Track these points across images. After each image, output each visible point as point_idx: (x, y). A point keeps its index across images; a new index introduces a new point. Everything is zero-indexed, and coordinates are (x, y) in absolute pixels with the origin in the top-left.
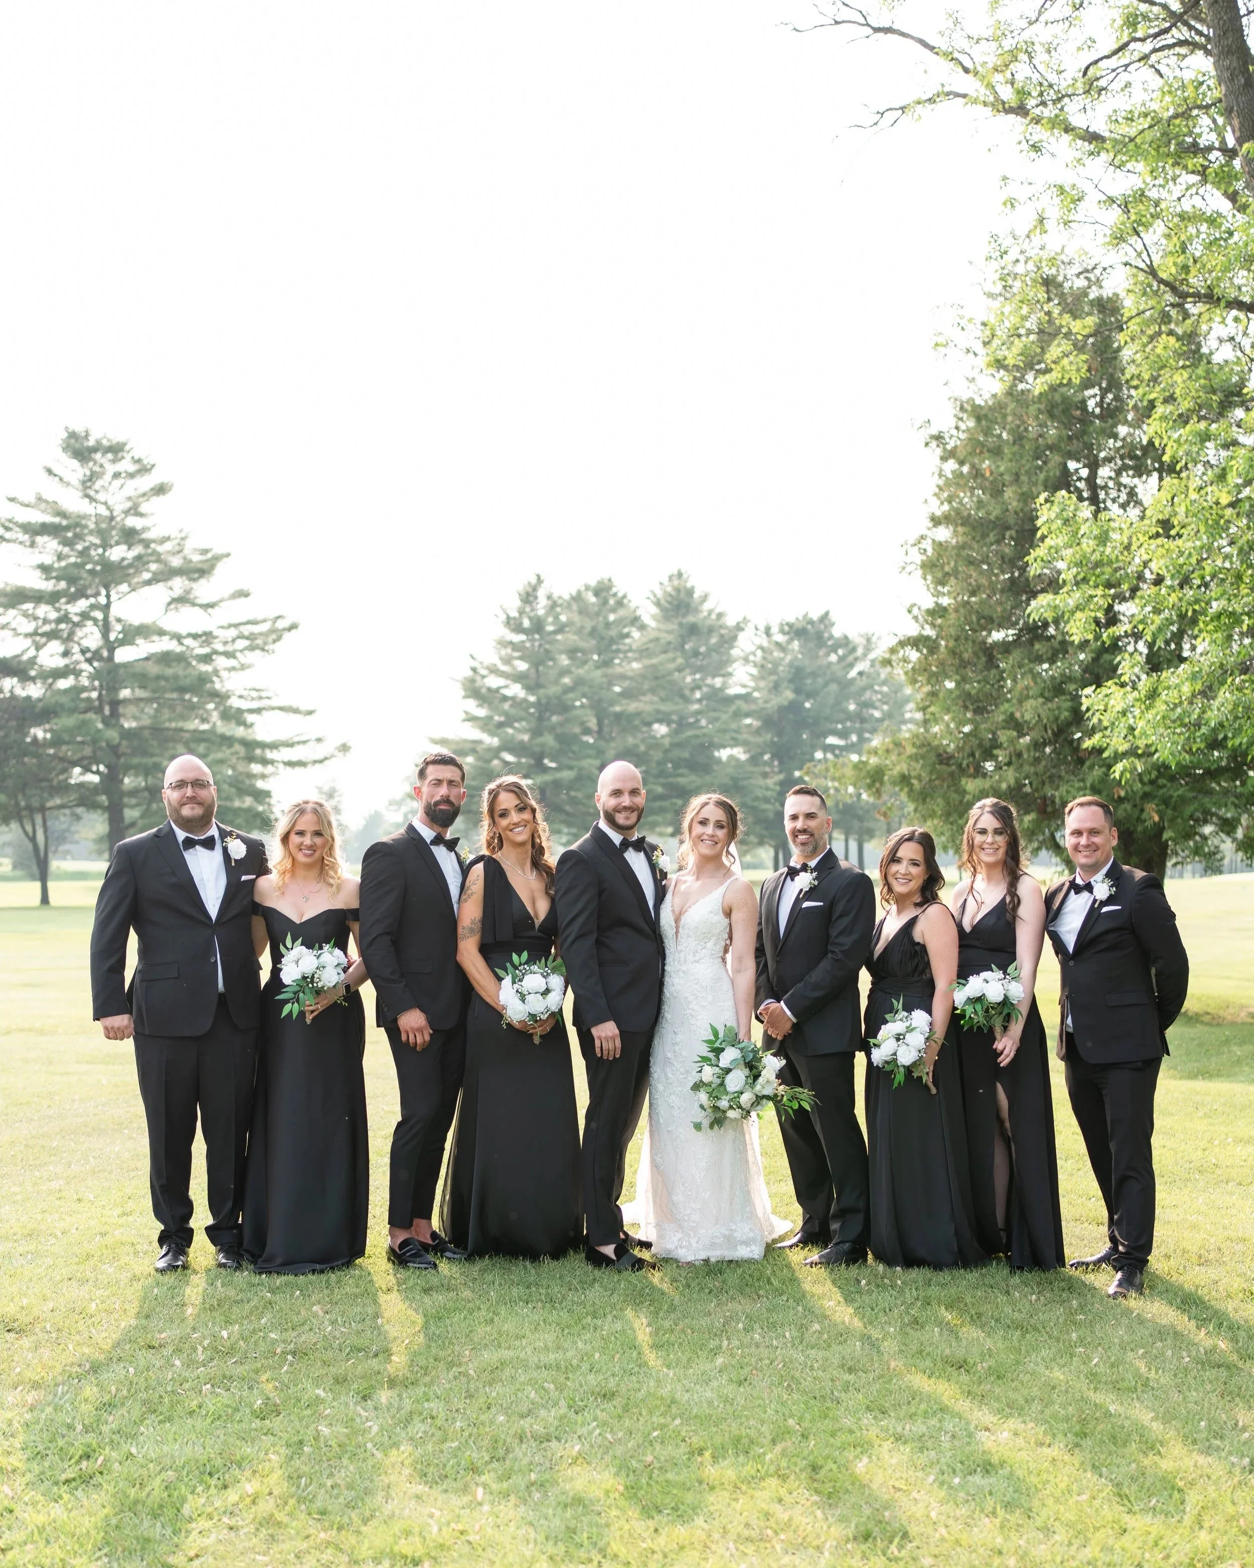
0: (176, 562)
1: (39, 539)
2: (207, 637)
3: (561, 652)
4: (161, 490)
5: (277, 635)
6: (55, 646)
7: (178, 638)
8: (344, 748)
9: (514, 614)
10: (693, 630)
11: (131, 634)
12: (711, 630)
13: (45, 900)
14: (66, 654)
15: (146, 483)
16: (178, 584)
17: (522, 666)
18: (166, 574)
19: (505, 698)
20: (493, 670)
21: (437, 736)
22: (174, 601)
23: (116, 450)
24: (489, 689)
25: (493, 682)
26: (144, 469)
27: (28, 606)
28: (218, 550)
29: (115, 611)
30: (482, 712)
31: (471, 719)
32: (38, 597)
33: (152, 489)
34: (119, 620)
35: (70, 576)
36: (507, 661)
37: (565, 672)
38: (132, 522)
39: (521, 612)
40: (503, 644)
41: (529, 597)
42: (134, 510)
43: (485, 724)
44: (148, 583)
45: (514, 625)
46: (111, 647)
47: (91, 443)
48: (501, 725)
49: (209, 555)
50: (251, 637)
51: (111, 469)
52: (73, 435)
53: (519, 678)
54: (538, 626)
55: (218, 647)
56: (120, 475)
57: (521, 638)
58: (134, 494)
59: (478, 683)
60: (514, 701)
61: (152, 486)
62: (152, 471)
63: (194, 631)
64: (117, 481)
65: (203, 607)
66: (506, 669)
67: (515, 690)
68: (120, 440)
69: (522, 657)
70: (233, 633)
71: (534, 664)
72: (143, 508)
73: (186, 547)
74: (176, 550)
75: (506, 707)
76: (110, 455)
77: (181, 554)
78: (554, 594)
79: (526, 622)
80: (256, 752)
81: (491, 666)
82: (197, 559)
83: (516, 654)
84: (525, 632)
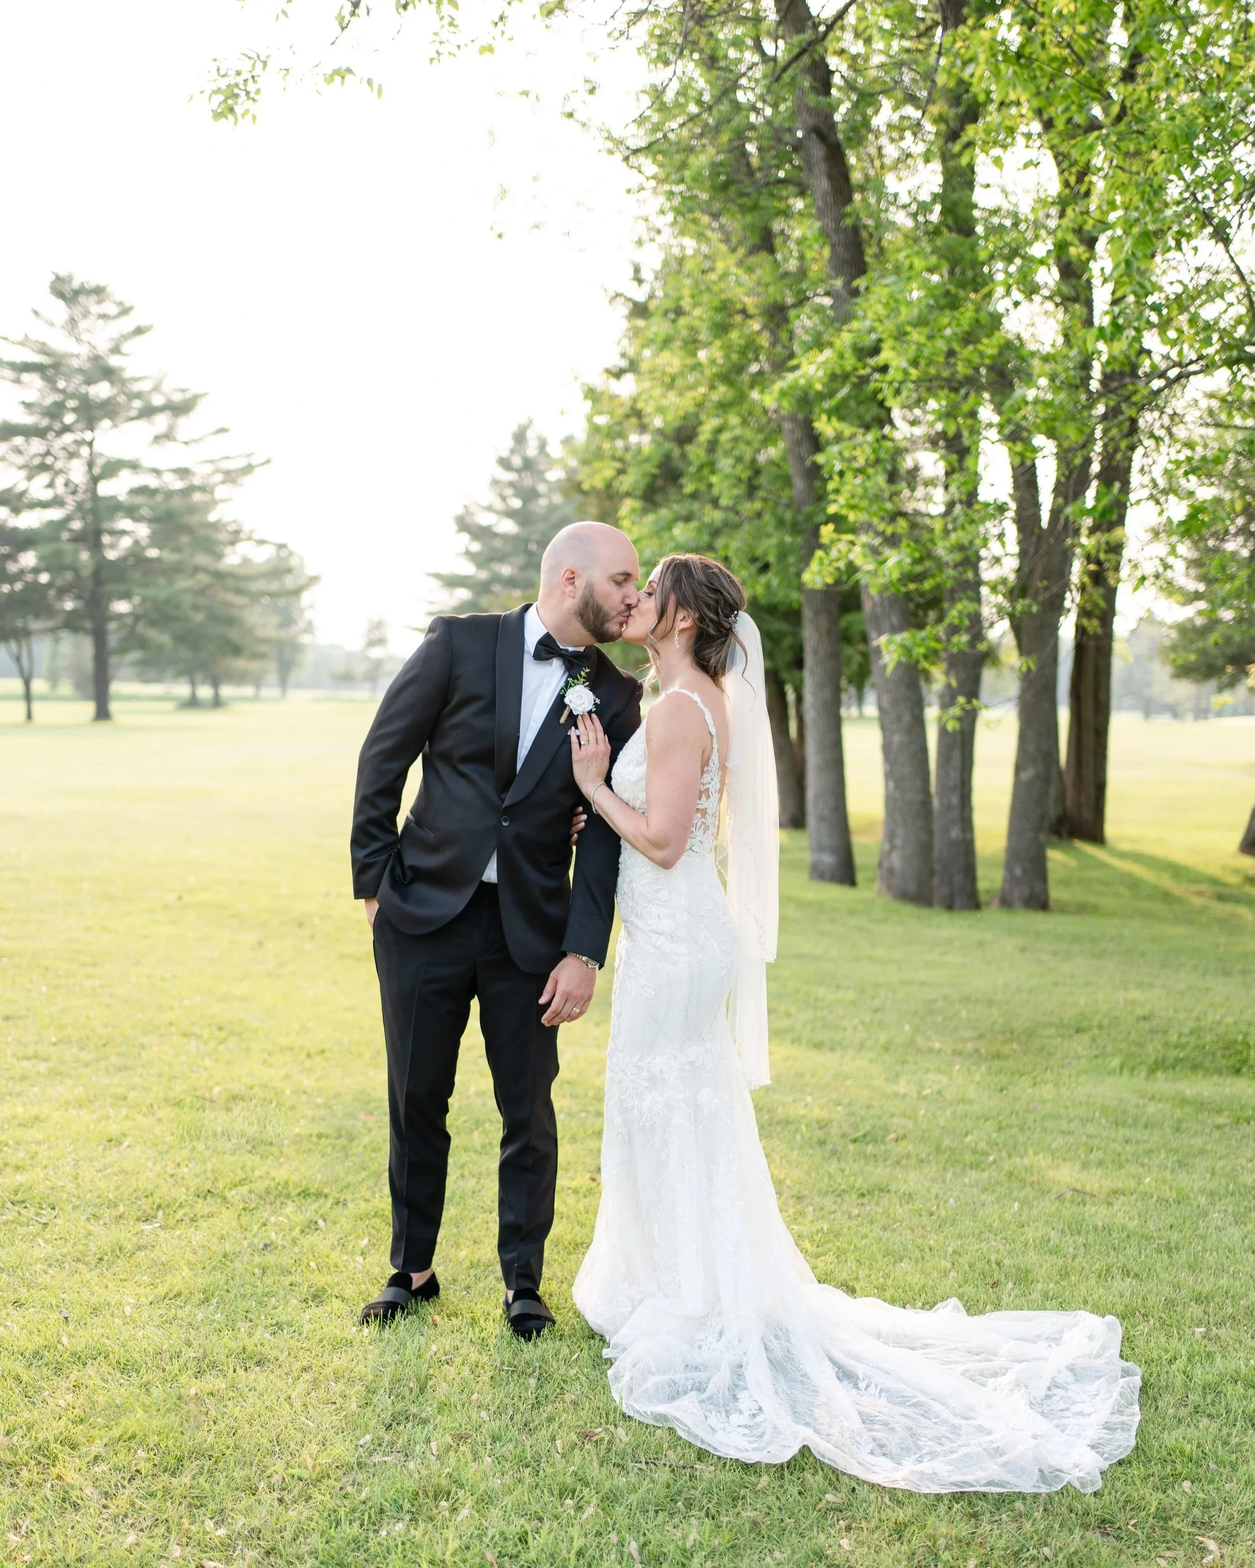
0: (158, 400)
1: (26, 377)
2: (183, 472)
4: (139, 331)
5: (248, 469)
6: (44, 478)
7: (157, 472)
9: (505, 454)
11: (112, 468)
13: (29, 716)
14: (51, 485)
15: (127, 324)
16: (161, 422)
17: (516, 503)
18: (148, 412)
19: (496, 535)
22: (157, 439)
23: (98, 292)
24: (482, 527)
25: (485, 519)
26: (125, 311)
27: (19, 440)
28: (195, 390)
29: (97, 447)
30: (476, 547)
31: (468, 553)
32: (28, 432)
33: (133, 331)
34: (101, 455)
35: (55, 412)
36: (504, 499)
38: (114, 361)
39: (513, 451)
40: (495, 482)
41: (520, 437)
42: (116, 350)
43: (477, 559)
44: (132, 419)
45: (505, 464)
46: (95, 480)
47: (76, 284)
48: (490, 560)
49: (188, 395)
50: (227, 473)
51: (95, 309)
52: (58, 278)
53: (510, 514)
54: (528, 465)
55: (197, 481)
56: (104, 316)
57: (511, 476)
58: (116, 335)
59: (468, 520)
60: (505, 537)
61: (131, 327)
62: (132, 313)
63: (175, 466)
64: (101, 322)
65: (186, 443)
66: (499, 505)
67: (508, 527)
68: (102, 284)
69: (516, 495)
70: (209, 468)
71: (526, 501)
72: (124, 348)
73: (166, 387)
74: (156, 388)
75: (498, 543)
76: (94, 298)
77: (162, 393)
78: (545, 434)
79: (517, 461)
80: (230, 582)
81: (485, 503)
82: (177, 398)
83: (509, 492)
84: (518, 471)
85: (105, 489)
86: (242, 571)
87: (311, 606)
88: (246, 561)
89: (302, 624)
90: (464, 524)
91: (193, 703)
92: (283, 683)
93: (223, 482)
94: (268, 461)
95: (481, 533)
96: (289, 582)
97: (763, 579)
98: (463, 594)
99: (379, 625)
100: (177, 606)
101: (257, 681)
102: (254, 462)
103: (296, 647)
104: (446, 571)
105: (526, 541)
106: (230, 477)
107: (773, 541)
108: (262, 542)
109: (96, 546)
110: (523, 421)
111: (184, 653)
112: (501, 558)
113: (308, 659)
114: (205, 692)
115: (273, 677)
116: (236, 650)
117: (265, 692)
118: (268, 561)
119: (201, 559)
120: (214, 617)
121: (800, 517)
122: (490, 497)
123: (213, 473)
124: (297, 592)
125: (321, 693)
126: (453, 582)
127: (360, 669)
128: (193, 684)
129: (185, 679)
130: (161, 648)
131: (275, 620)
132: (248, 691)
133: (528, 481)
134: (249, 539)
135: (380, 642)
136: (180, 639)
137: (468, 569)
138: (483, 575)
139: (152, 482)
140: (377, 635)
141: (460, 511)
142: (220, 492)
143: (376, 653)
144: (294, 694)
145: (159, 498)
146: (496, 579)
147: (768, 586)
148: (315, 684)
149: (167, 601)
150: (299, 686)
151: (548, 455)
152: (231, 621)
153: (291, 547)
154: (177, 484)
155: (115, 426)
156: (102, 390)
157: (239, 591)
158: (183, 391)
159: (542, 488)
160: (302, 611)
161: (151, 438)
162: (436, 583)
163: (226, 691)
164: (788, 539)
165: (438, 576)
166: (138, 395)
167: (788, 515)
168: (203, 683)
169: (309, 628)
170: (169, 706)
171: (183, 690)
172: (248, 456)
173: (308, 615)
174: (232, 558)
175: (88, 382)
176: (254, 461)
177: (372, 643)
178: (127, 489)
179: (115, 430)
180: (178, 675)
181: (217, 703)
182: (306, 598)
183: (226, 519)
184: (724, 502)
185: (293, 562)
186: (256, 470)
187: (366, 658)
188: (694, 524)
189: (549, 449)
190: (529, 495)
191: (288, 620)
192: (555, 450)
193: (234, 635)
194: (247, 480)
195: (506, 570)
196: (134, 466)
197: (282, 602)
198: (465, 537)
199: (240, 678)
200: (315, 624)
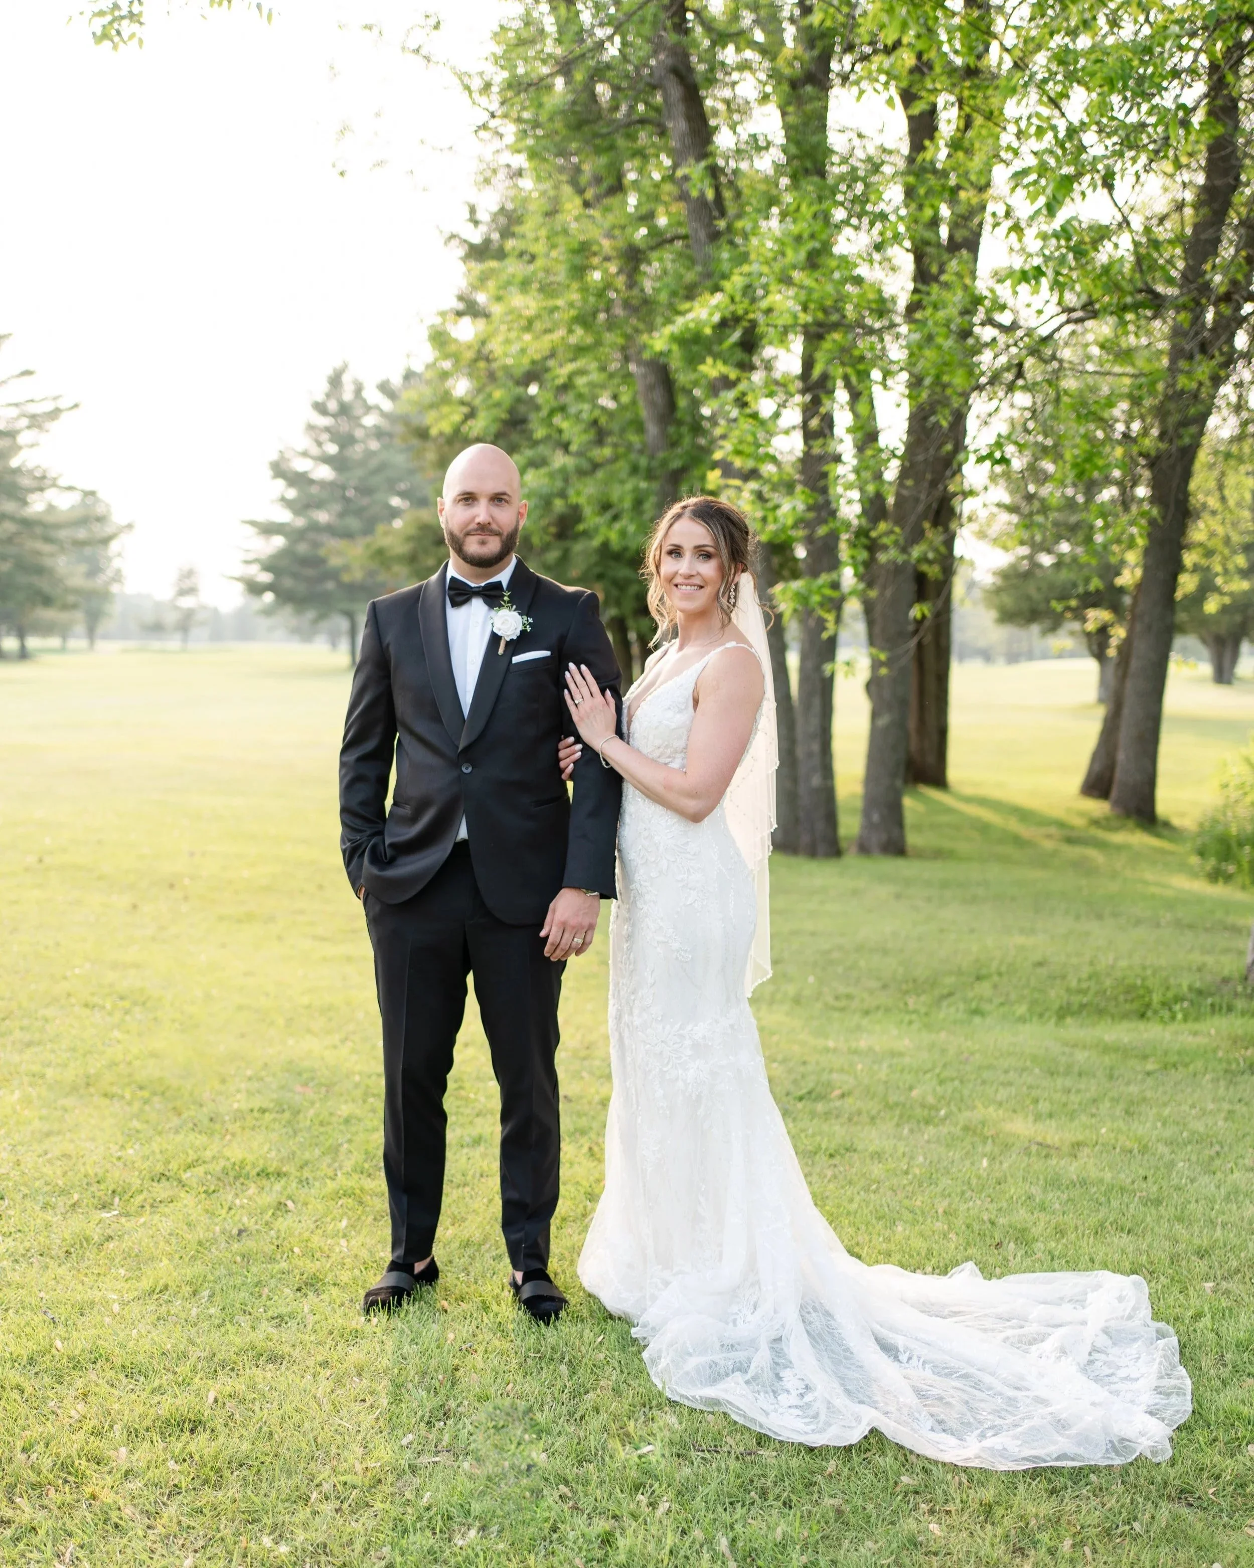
3: (367, 436)
5: (55, 414)
9: (320, 398)
17: (332, 449)
19: (312, 482)
20: (305, 454)
21: (248, 518)
24: (297, 473)
25: (301, 465)
30: (292, 493)
31: (283, 499)
36: (319, 444)
37: (370, 456)
39: (328, 396)
40: (311, 427)
41: (335, 381)
43: (293, 505)
45: (320, 408)
48: (307, 506)
50: (33, 417)
53: (326, 459)
54: (344, 410)
57: (327, 421)
59: (284, 466)
60: (322, 484)
66: (315, 451)
67: (324, 473)
69: (332, 440)
70: (14, 412)
71: (342, 447)
75: (314, 490)
78: (361, 379)
79: (333, 406)
80: (38, 530)
81: (300, 449)
83: (325, 437)
84: (334, 416)
86: (50, 519)
87: (119, 555)
88: (51, 508)
89: (110, 573)
90: (279, 470)
92: (91, 633)
93: (29, 427)
94: (76, 406)
95: (297, 479)
96: (100, 531)
97: (617, 526)
98: (279, 542)
99: (190, 574)
101: (64, 632)
102: (62, 407)
103: (104, 596)
104: (261, 518)
105: (344, 488)
106: (36, 421)
107: (629, 486)
108: (70, 488)
110: (338, 365)
112: (319, 505)
113: (115, 609)
114: (11, 644)
115: (80, 628)
116: (47, 601)
117: (72, 643)
118: (73, 507)
119: (8, 506)
120: (21, 566)
121: (655, 464)
122: (305, 442)
123: (18, 417)
124: (105, 541)
125: (131, 644)
126: (268, 529)
127: (171, 618)
131: (83, 568)
132: (54, 642)
133: (344, 426)
134: (54, 485)
135: (191, 591)
137: (284, 516)
138: (300, 522)
140: (187, 584)
141: (275, 457)
142: (23, 439)
143: (187, 602)
144: (100, 645)
146: (314, 527)
147: (623, 533)
148: (123, 634)
150: (106, 637)
151: (365, 401)
152: (40, 570)
153: (100, 495)
157: (47, 540)
159: (359, 433)
160: (109, 559)
162: (252, 530)
163: (33, 642)
164: (643, 485)
165: (253, 523)
167: (643, 462)
168: (8, 634)
169: (118, 577)
172: (55, 399)
173: (116, 563)
174: (37, 505)
176: (63, 404)
177: (182, 593)
181: (23, 655)
182: (114, 546)
183: (30, 465)
184: (573, 448)
185: (100, 510)
186: (64, 416)
187: (177, 608)
188: (543, 471)
189: (365, 394)
190: (345, 441)
191: (94, 570)
192: (373, 396)
193: (43, 584)
194: (52, 426)
195: (322, 517)
197: (88, 551)
198: (281, 483)
199: (46, 629)
200: (125, 572)
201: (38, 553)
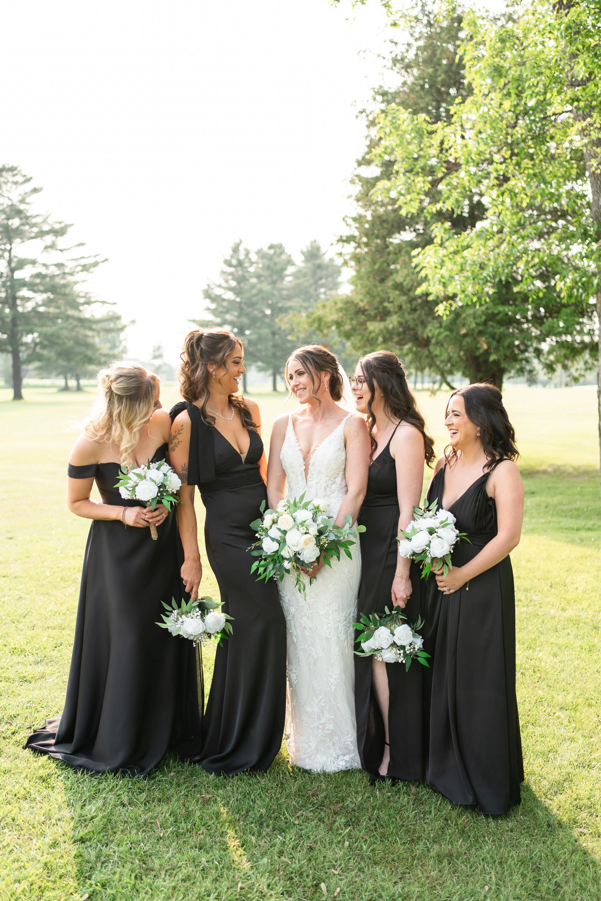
0: (46, 228)
2: (60, 266)
3: (251, 277)
4: (35, 190)
5: (95, 264)
7: (45, 265)
8: (133, 322)
9: (228, 258)
10: (319, 267)
11: (22, 264)
12: (327, 267)
15: (28, 187)
16: (49, 239)
17: (233, 284)
18: (42, 234)
19: (224, 300)
20: (220, 286)
21: (192, 318)
22: (46, 248)
23: (13, 170)
24: (216, 296)
25: (218, 291)
26: (28, 180)
28: (66, 222)
29: (13, 253)
30: (213, 306)
31: (208, 309)
33: (32, 191)
34: (16, 257)
36: (227, 281)
37: (253, 286)
38: (22, 207)
39: (232, 257)
40: (223, 273)
41: (236, 250)
42: (22, 201)
43: (214, 312)
44: (32, 238)
45: (228, 263)
46: (12, 271)
48: (222, 312)
49: (62, 225)
50: (84, 266)
51: (11, 179)
53: (231, 289)
54: (240, 264)
55: (67, 270)
56: (16, 183)
57: (232, 270)
58: (22, 193)
59: (210, 292)
60: (229, 301)
61: (32, 188)
62: (32, 181)
63: (55, 263)
64: (14, 187)
65: (61, 250)
66: (225, 285)
67: (230, 296)
68: (15, 165)
69: (233, 279)
70: (74, 263)
71: (239, 282)
72: (27, 201)
73: (50, 220)
74: (44, 221)
75: (225, 304)
76: (10, 173)
77: (48, 224)
78: (249, 248)
79: (234, 262)
80: (86, 324)
81: (218, 284)
82: (57, 226)
83: (230, 278)
84: (234, 267)
85: (18, 275)
86: (91, 319)
87: (125, 340)
89: (121, 348)
90: (208, 295)
91: (66, 389)
93: (82, 271)
94: (106, 260)
95: (215, 299)
96: (118, 324)
99: (159, 348)
100: (58, 337)
102: (99, 260)
104: (198, 318)
106: (85, 268)
108: (104, 303)
109: (13, 306)
110: (238, 241)
111: (62, 362)
112: (228, 311)
114: (72, 383)
116: (90, 361)
119: (71, 312)
120: (77, 342)
122: (220, 281)
123: (77, 266)
124: (121, 329)
128: (66, 379)
129: (62, 376)
130: (49, 360)
131: (108, 345)
133: (240, 272)
134: (96, 301)
135: (160, 356)
136: (59, 355)
137: (209, 317)
138: (218, 320)
139: (44, 271)
140: (157, 353)
141: (206, 287)
142: (79, 277)
143: (158, 362)
145: (48, 279)
149: (52, 335)
151: (250, 259)
152: (87, 345)
154: (57, 272)
155: (23, 242)
156: (15, 222)
157: (91, 329)
158: (60, 223)
159: (247, 276)
160: (120, 342)
161: (43, 247)
163: (83, 382)
166: (35, 225)
168: (71, 378)
169: (124, 350)
170: (55, 390)
171: (61, 382)
172: (96, 256)
173: (124, 344)
174: (86, 312)
175: (8, 219)
177: (155, 357)
178: (30, 275)
179: (23, 244)
180: (58, 375)
181: (79, 388)
182: (123, 334)
183: (83, 291)
186: (100, 265)
187: (153, 365)
189: (250, 256)
190: (241, 280)
191: (114, 346)
192: (254, 257)
193: (90, 353)
194: (95, 270)
195: (229, 317)
196: (33, 262)
197: (110, 336)
198: (208, 301)
199: (89, 375)
200: (128, 348)
201: (86, 336)
